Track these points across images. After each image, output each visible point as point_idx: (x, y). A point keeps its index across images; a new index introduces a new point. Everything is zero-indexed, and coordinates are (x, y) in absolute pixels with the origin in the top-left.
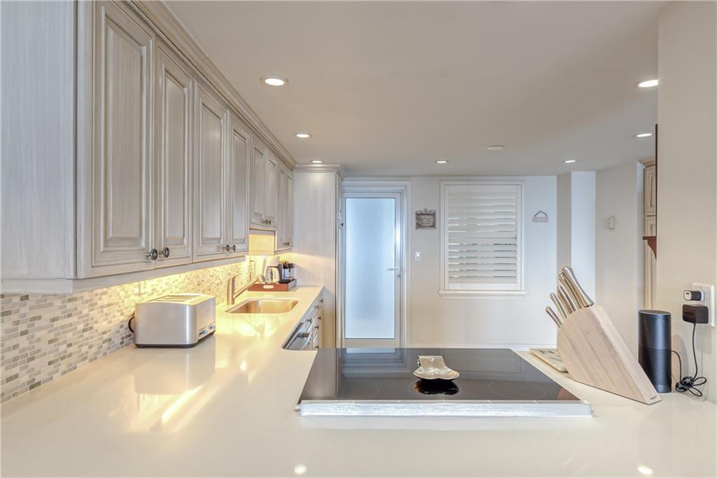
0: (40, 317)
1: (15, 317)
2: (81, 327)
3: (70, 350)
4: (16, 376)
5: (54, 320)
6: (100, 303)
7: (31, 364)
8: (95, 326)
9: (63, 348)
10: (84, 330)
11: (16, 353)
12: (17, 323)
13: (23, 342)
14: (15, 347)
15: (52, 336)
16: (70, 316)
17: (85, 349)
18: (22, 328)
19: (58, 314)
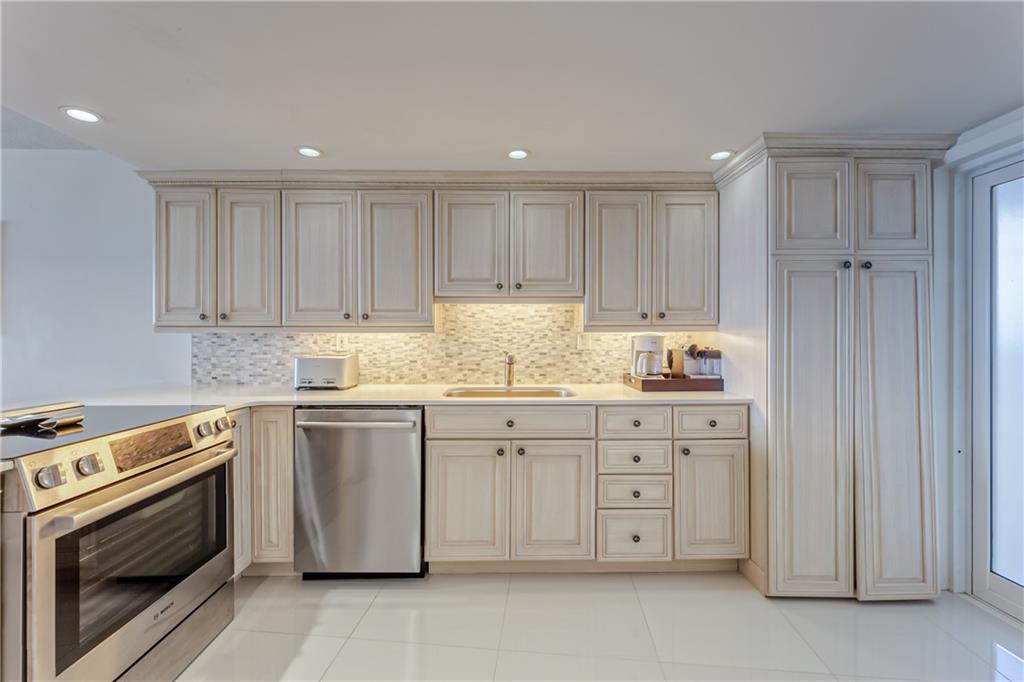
0: (243, 351)
1: (228, 348)
2: (275, 362)
3: (265, 373)
4: (228, 375)
5: (253, 354)
6: (291, 351)
7: (238, 372)
8: (288, 364)
9: (261, 370)
10: (278, 364)
11: (228, 364)
12: (229, 351)
13: (233, 360)
14: (228, 362)
15: (252, 362)
16: (265, 354)
17: (278, 375)
18: (233, 354)
19: (256, 351)
